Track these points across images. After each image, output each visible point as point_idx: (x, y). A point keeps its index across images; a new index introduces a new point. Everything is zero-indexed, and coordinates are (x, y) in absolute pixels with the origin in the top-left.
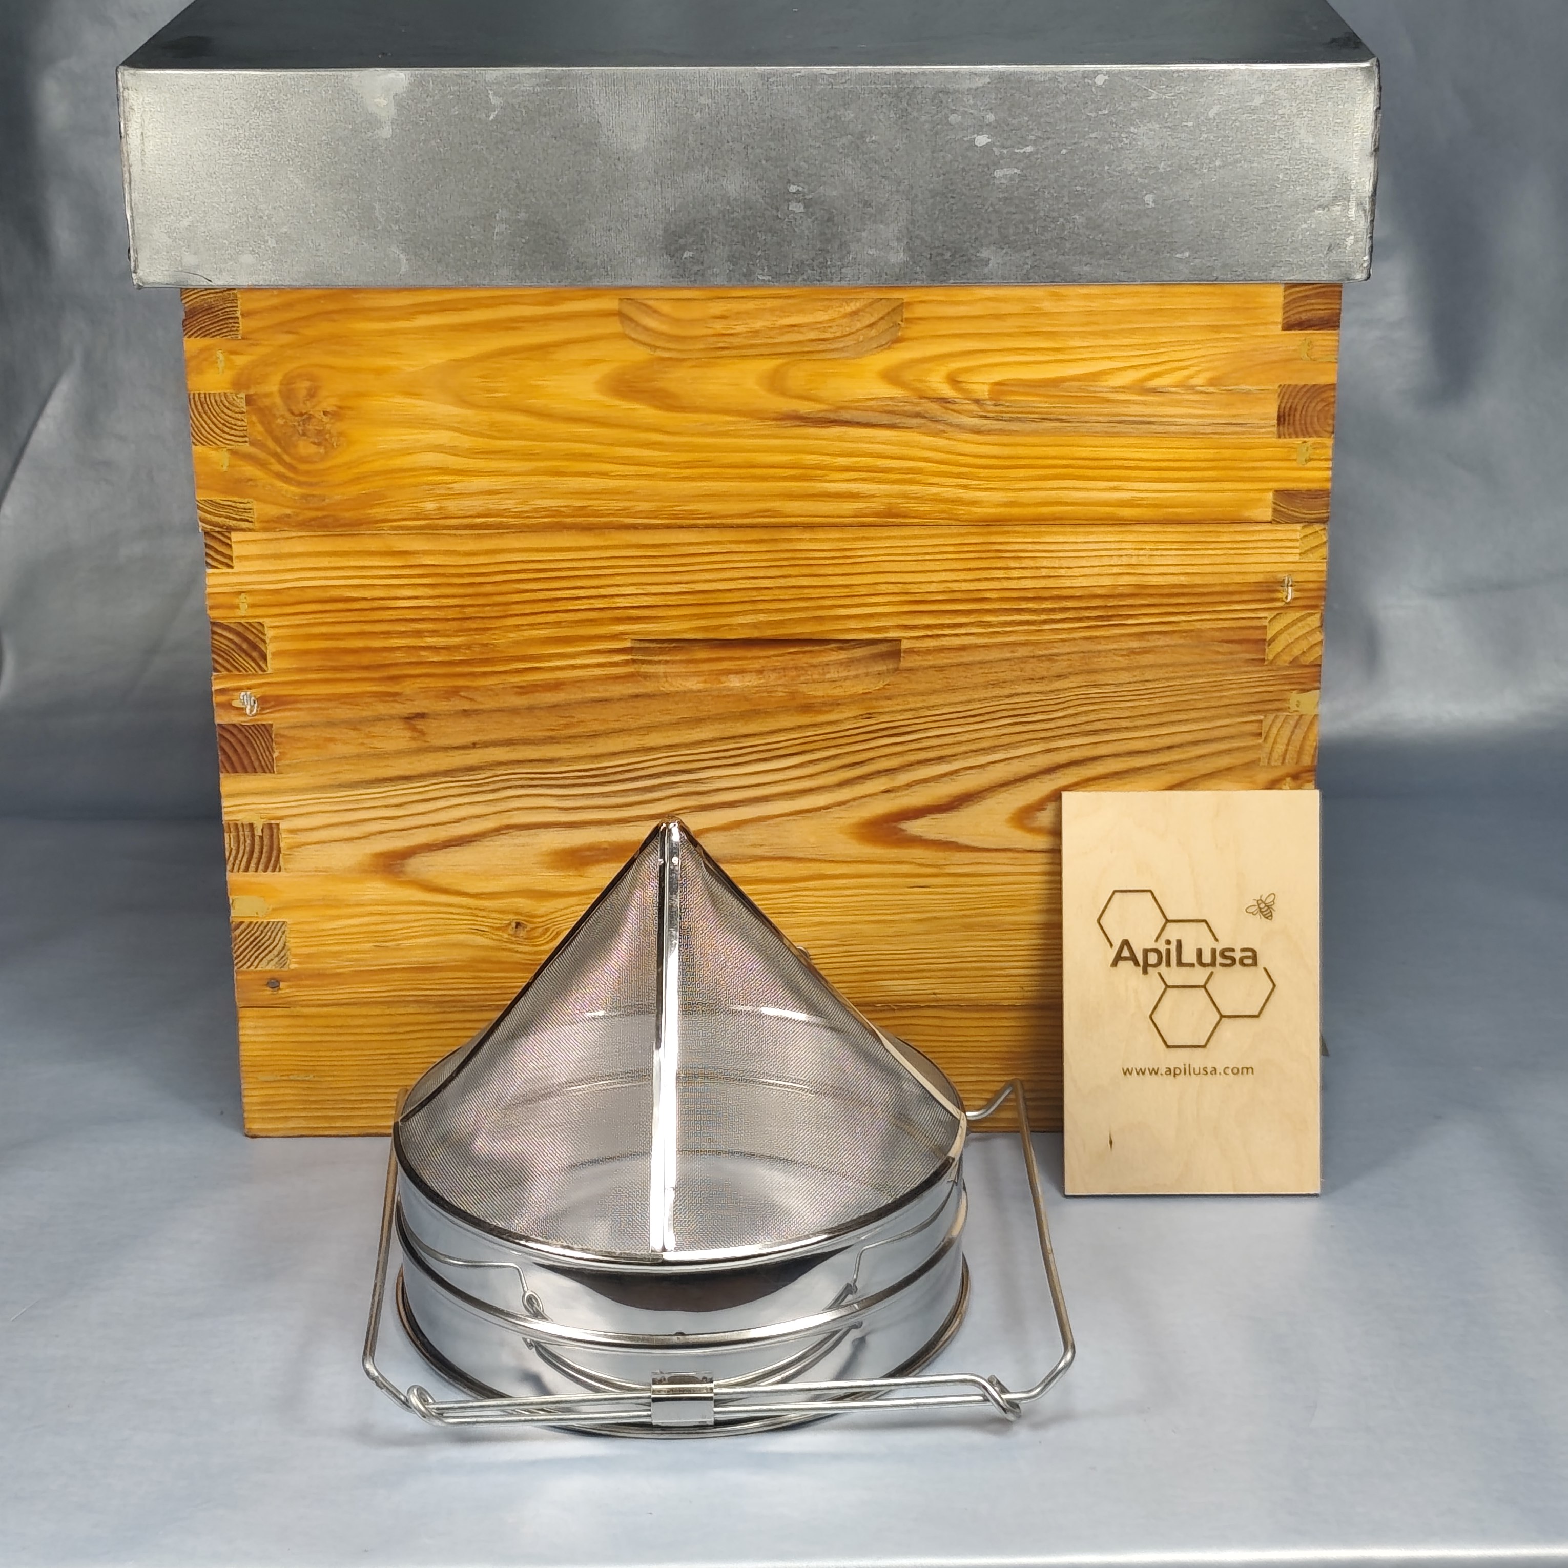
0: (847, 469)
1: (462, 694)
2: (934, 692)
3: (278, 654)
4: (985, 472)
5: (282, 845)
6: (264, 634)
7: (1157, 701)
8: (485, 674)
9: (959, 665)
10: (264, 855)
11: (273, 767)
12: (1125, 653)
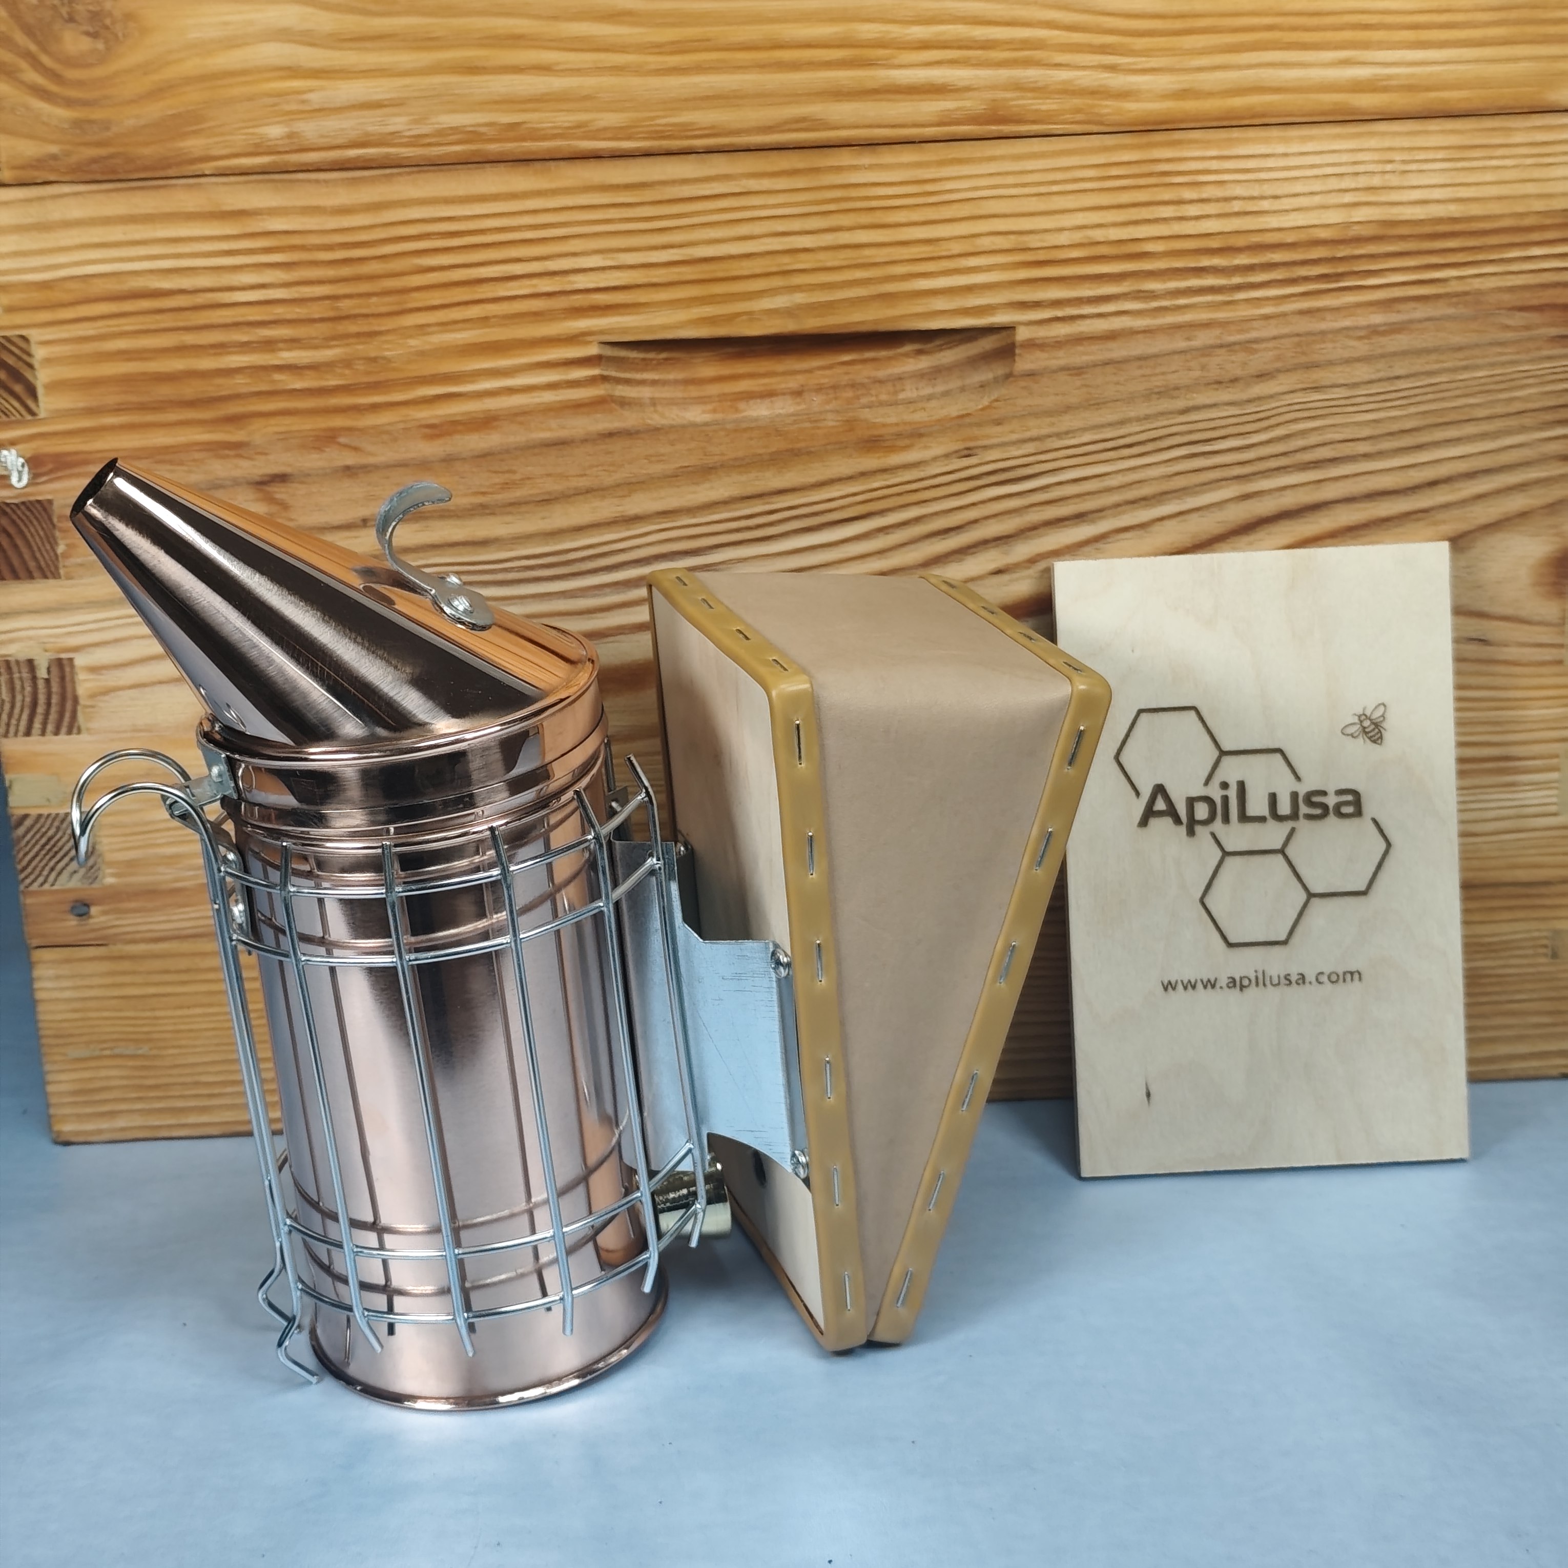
0: (925, 45)
1: (342, 440)
2: (1068, 409)
3: (55, 386)
4: (1140, 43)
5: (81, 691)
6: (29, 355)
7: (1413, 410)
8: (375, 407)
9: (1106, 363)
10: (54, 709)
11: (57, 568)
12: (1362, 333)
